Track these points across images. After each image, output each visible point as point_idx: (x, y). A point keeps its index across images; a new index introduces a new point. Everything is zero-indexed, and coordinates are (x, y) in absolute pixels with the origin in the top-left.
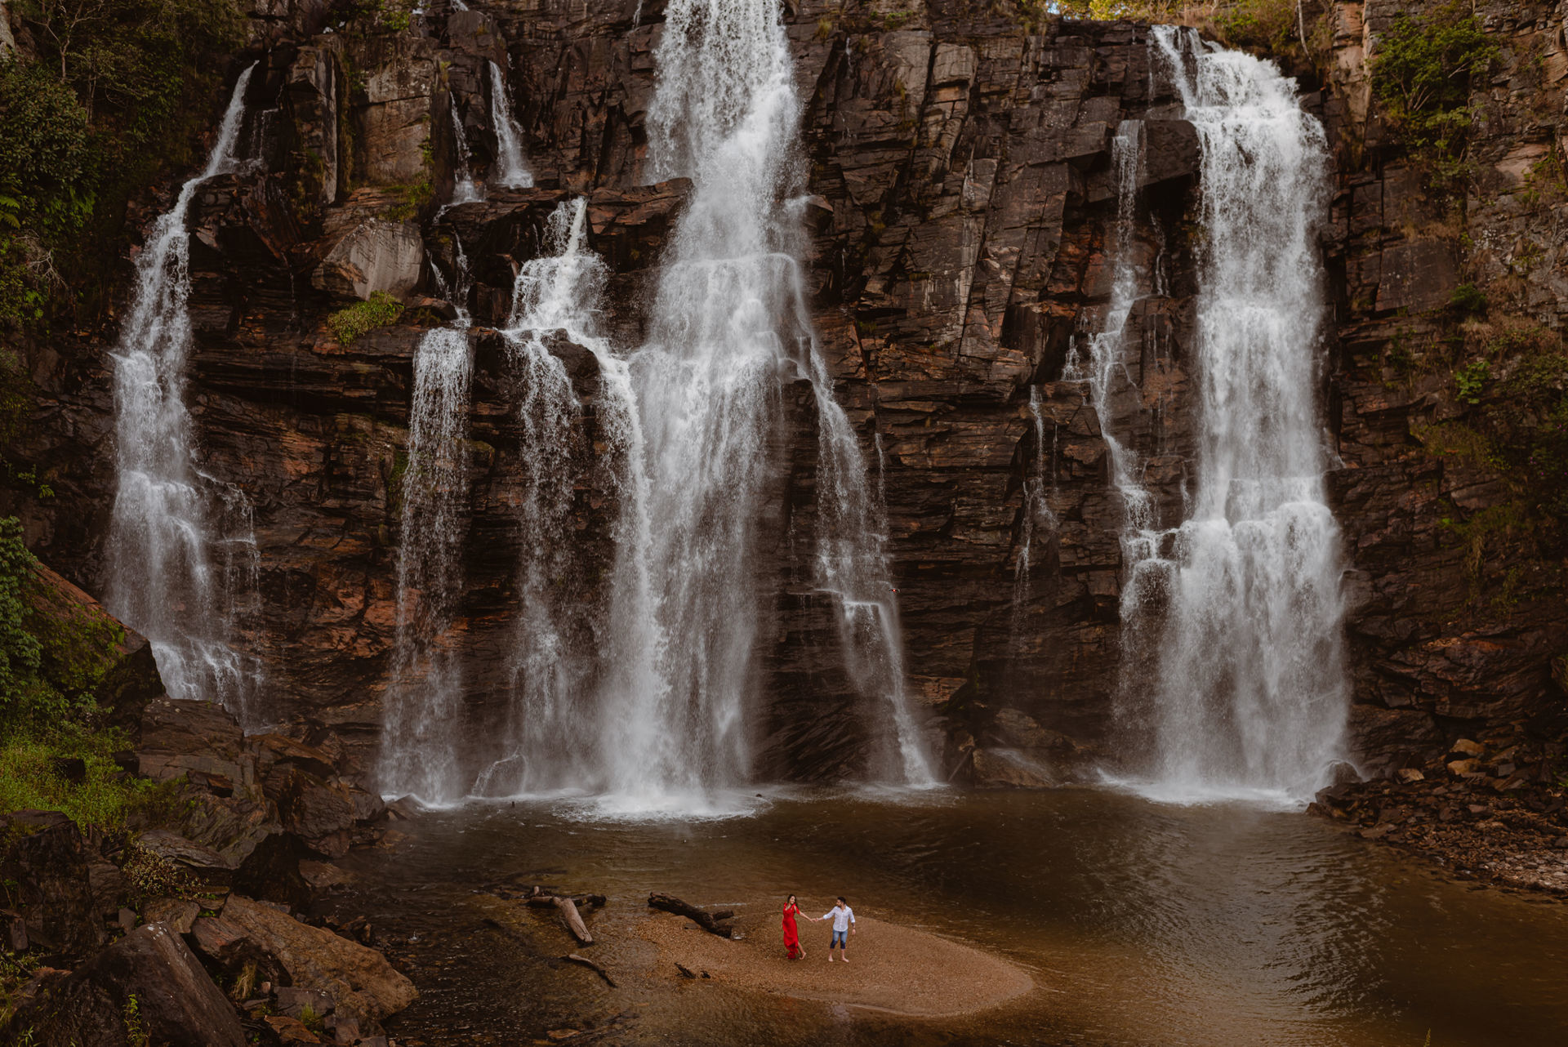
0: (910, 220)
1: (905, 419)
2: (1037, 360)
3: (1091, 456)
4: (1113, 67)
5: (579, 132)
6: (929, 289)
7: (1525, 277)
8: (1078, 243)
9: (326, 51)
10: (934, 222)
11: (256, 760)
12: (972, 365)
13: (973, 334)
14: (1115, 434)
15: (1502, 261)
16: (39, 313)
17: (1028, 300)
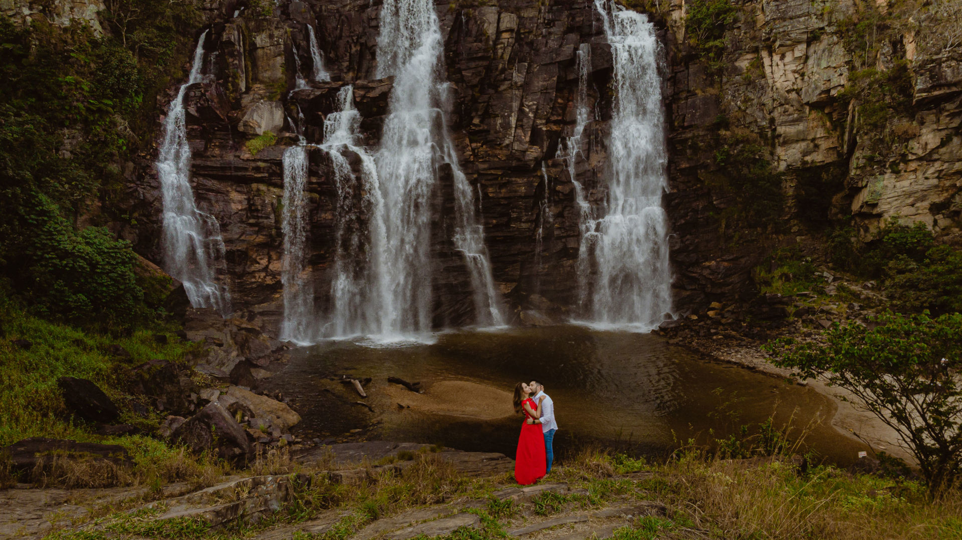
0: (491, 91)
1: (490, 177)
2: (545, 150)
3: (567, 189)
4: (577, 19)
5: (348, 54)
6: (499, 121)
7: (745, 111)
8: (562, 98)
9: (237, 26)
10: (501, 92)
11: (231, 331)
12: (518, 154)
13: (518, 141)
14: (577, 180)
15: (736, 104)
16: (124, 148)
17: (541, 124)
